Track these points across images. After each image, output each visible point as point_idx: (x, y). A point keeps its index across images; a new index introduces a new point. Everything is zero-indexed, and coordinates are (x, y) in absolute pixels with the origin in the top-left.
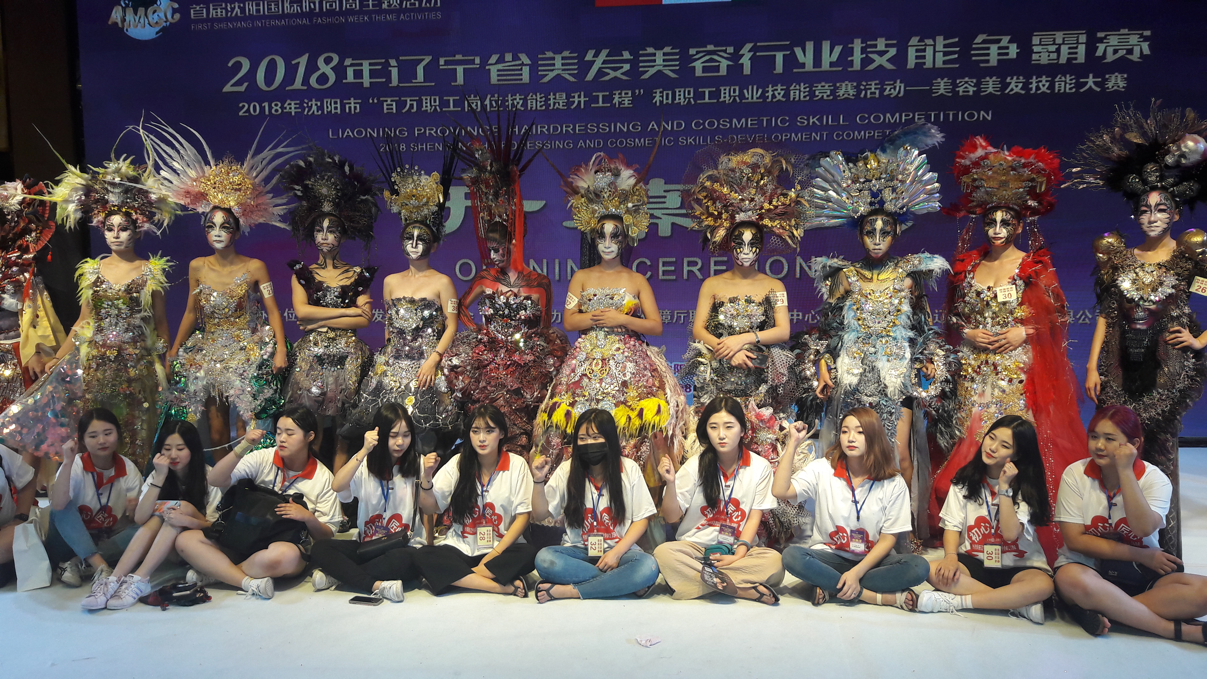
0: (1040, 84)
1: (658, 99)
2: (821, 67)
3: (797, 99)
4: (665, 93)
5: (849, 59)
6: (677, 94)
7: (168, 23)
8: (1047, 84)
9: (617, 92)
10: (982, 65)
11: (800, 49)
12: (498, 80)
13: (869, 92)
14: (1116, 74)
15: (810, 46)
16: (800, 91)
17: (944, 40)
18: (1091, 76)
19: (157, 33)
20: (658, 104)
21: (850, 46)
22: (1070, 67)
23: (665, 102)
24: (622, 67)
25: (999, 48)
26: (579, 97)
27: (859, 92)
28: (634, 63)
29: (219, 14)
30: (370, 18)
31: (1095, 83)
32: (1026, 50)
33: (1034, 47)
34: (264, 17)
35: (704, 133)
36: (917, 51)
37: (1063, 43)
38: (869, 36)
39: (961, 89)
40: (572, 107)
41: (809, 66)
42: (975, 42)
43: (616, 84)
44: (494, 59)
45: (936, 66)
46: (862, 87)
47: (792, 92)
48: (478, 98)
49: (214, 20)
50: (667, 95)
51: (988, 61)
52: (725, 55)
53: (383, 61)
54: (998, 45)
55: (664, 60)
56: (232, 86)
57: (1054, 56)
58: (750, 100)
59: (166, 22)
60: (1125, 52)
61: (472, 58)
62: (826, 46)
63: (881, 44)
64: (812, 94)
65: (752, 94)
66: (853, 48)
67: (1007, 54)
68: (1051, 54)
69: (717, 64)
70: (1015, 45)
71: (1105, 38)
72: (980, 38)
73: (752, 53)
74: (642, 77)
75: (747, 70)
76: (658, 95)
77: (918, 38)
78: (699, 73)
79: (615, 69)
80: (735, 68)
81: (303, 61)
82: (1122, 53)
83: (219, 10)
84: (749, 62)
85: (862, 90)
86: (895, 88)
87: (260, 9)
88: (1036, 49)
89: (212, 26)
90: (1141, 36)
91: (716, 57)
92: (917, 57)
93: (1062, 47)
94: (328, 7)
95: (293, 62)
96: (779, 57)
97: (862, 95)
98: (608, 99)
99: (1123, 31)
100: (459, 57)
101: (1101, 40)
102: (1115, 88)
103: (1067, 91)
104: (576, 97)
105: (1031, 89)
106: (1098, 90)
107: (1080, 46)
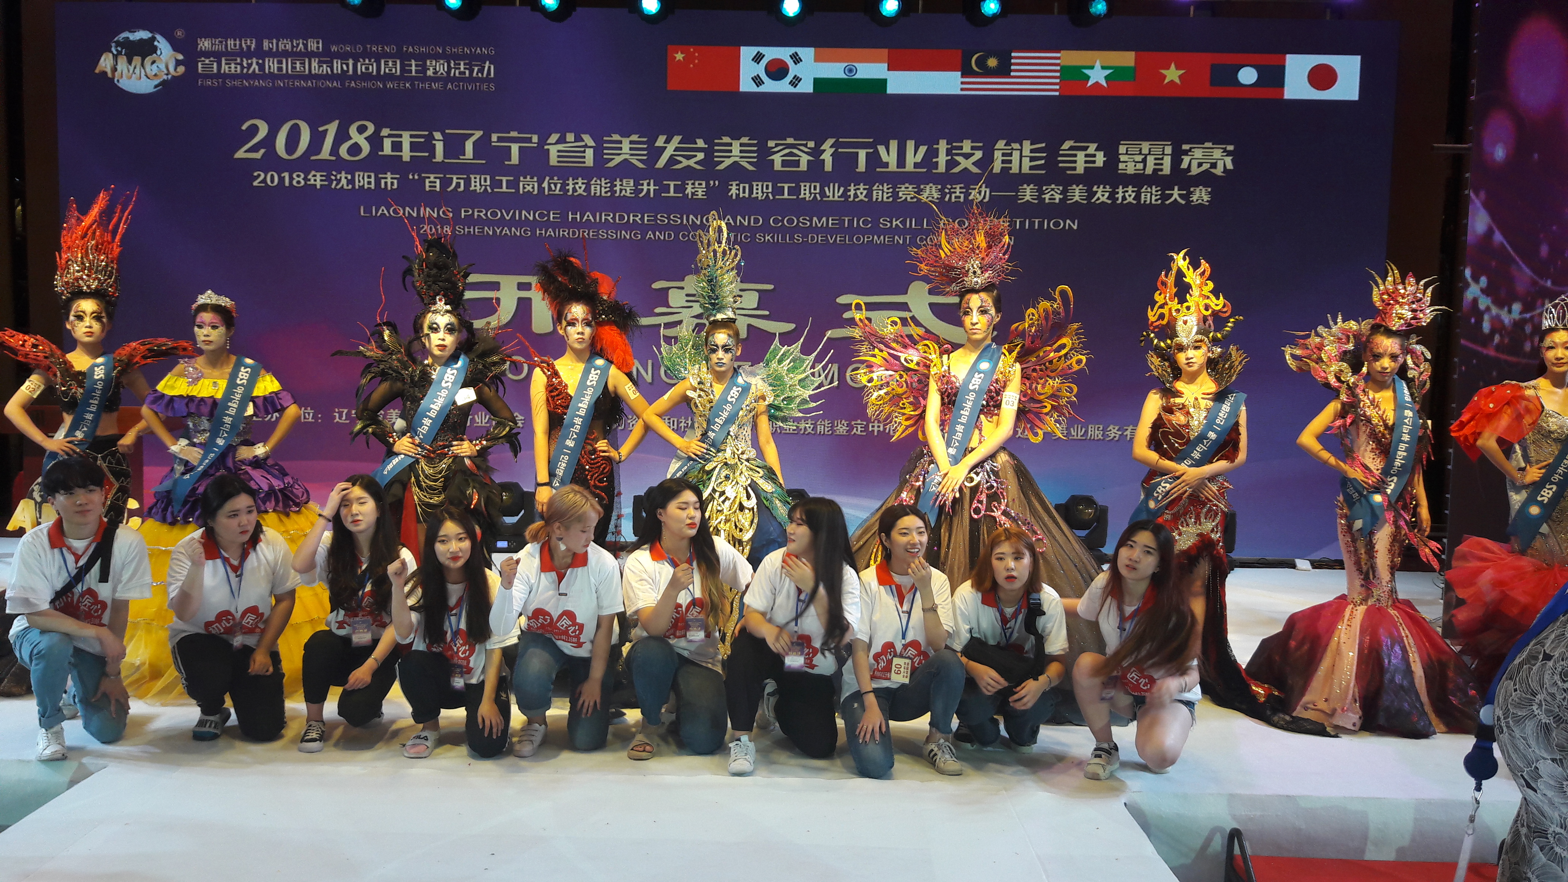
0: (1127, 194)
1: (734, 191)
2: (905, 167)
3: (880, 200)
4: (741, 185)
5: (934, 160)
6: (755, 187)
7: (170, 77)
8: (1134, 194)
9: (690, 182)
10: (1068, 172)
11: (883, 147)
12: (558, 162)
13: (953, 195)
14: (1201, 187)
15: (894, 145)
16: (883, 192)
17: (1031, 144)
18: (1176, 188)
19: (156, 87)
20: (734, 197)
21: (935, 146)
22: (1155, 179)
23: (741, 195)
24: (696, 156)
25: (1086, 156)
26: (649, 184)
27: (943, 195)
28: (709, 152)
29: (233, 70)
30: (412, 85)
31: (1180, 195)
32: (1113, 159)
33: (1120, 156)
34: (287, 76)
35: (783, 230)
36: (1004, 155)
37: (1149, 154)
38: (954, 138)
39: (1047, 196)
40: (641, 195)
41: (893, 167)
42: (1062, 148)
43: (689, 173)
44: (554, 138)
45: (1023, 172)
46: (947, 191)
47: (875, 192)
48: (535, 179)
49: (226, 76)
50: (744, 188)
51: (1074, 169)
52: (806, 150)
53: (426, 133)
54: (1084, 153)
55: (741, 151)
56: (246, 152)
57: (1140, 166)
58: (831, 198)
59: (167, 74)
60: (1209, 165)
61: (529, 136)
62: (910, 145)
63: (967, 145)
64: (895, 195)
65: (834, 193)
66: (938, 149)
67: (1094, 162)
68: (1138, 164)
69: (797, 158)
70: (1102, 153)
71: (1190, 150)
72: (1067, 144)
73: (833, 149)
74: (718, 168)
75: (828, 167)
76: (734, 188)
77: (1004, 142)
78: (778, 166)
79: (688, 158)
80: (816, 164)
81: (332, 129)
82: (1206, 166)
83: (233, 66)
84: (831, 158)
85: (947, 193)
86: (980, 193)
87: (282, 68)
88: (1122, 158)
89: (224, 82)
90: (1225, 150)
91: (795, 151)
92: (1003, 162)
93: (1148, 157)
94: (364, 70)
95: (321, 129)
96: (862, 154)
97: (947, 199)
98: (680, 189)
99: (1208, 144)
100: (514, 134)
101: (1186, 153)
102: (1200, 201)
103: (1153, 202)
104: (645, 184)
105: (1117, 199)
106: (1183, 202)
107: (1165, 157)
